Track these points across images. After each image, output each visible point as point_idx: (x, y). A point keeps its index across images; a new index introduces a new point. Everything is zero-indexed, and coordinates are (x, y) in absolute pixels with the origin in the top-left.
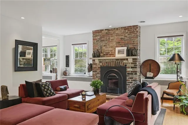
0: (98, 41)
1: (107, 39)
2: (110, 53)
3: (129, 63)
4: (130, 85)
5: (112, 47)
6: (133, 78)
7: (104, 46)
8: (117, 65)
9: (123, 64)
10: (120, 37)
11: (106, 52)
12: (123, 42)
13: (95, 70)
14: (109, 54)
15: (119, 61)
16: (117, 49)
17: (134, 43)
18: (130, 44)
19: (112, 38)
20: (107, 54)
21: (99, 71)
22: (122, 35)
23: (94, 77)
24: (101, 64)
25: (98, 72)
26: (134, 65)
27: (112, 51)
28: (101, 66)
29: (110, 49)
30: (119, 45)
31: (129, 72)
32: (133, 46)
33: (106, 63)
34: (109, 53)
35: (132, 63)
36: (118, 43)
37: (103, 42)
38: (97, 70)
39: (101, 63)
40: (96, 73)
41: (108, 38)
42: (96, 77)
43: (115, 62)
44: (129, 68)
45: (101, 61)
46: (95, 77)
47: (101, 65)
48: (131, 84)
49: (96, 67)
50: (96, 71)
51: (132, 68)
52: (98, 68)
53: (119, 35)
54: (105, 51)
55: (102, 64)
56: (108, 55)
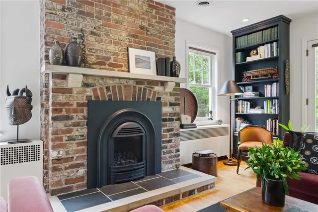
0: (69, 9)
1: (100, 13)
2: (112, 61)
3: (166, 94)
4: (166, 147)
5: (116, 43)
6: (172, 130)
7: (92, 33)
8: (139, 98)
9: (154, 96)
10: (139, 22)
11: (99, 53)
12: (146, 39)
13: (64, 113)
14: (108, 62)
15: (142, 87)
16: (133, 52)
17: (168, 48)
18: (160, 47)
19: (116, 17)
20: (101, 63)
21: (80, 115)
22: (144, 19)
23: (61, 139)
24: (89, 92)
25: (76, 120)
26: (176, 99)
27: (118, 54)
28: (89, 98)
29: (112, 48)
30: (135, 42)
31: (166, 114)
32: (166, 53)
33: (108, 88)
34: (108, 59)
35: (171, 94)
36: (134, 36)
37: (88, 18)
38: (74, 115)
39: (88, 89)
40: (70, 122)
41: (104, 12)
42: (71, 139)
43: (134, 87)
44: (165, 105)
45: (90, 81)
46: (65, 138)
47: (88, 94)
48: (168, 145)
49: (67, 104)
50: (68, 118)
51: (171, 105)
52: (79, 105)
53: (136, 16)
54: (97, 50)
55: (95, 91)
56: (105, 64)
